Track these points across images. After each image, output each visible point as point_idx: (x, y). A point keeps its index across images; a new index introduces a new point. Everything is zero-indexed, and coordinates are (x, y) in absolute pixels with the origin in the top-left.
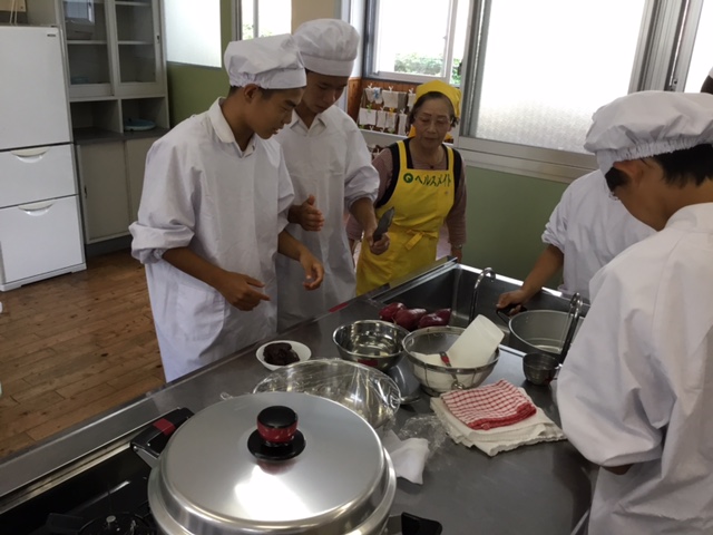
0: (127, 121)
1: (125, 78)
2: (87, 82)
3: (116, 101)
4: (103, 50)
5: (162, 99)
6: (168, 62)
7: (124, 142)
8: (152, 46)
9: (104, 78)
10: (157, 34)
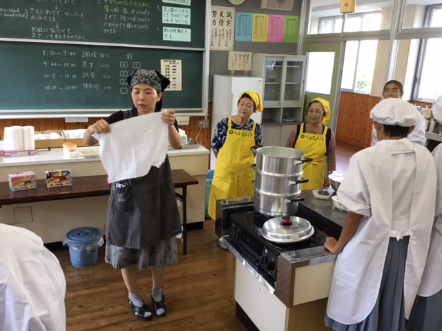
0: (284, 117)
1: (286, 99)
2: (270, 100)
3: (280, 108)
4: (279, 86)
5: (301, 108)
6: (306, 92)
7: (281, 126)
8: (300, 84)
9: (277, 98)
10: (303, 79)
